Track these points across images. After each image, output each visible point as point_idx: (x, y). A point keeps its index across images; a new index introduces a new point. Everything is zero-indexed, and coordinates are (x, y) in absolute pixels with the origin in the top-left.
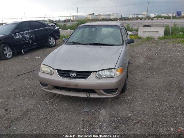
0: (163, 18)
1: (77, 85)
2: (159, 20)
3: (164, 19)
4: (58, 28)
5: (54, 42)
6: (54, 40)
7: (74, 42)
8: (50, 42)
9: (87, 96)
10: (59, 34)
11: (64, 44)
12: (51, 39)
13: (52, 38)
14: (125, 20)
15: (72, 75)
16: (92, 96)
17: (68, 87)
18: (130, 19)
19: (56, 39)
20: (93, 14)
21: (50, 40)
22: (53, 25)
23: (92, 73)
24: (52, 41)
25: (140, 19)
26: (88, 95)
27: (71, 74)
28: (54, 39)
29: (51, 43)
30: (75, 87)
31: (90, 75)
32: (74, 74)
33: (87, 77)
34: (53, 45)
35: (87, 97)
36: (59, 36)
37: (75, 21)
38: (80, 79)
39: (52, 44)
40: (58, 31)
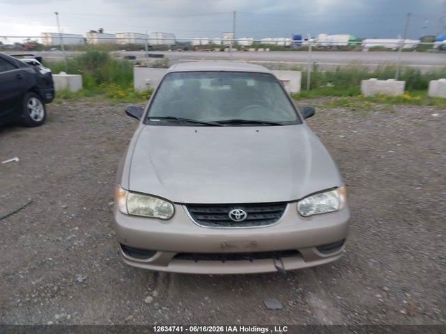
0: (268, 49)
1: (253, 244)
2: (260, 52)
3: (270, 50)
4: (49, 70)
5: (40, 111)
6: (41, 105)
7: (175, 118)
8: (30, 110)
9: (277, 267)
10: (53, 87)
11: (141, 125)
12: (31, 103)
13: (34, 101)
14: (186, 49)
15: (236, 215)
16: (290, 265)
17: (227, 251)
18: (197, 48)
19: (44, 101)
20: (101, 31)
21: (30, 106)
22: (31, 63)
23: (289, 205)
24: (36, 109)
25: (218, 49)
26: (279, 265)
27: (232, 212)
28: (39, 102)
29: (32, 115)
30: (249, 250)
31: (283, 211)
32: (241, 212)
33: (277, 218)
34: (38, 120)
35: (275, 270)
36: (53, 92)
37: (53, 47)
38: (259, 225)
39: (36, 117)
40: (48, 80)
